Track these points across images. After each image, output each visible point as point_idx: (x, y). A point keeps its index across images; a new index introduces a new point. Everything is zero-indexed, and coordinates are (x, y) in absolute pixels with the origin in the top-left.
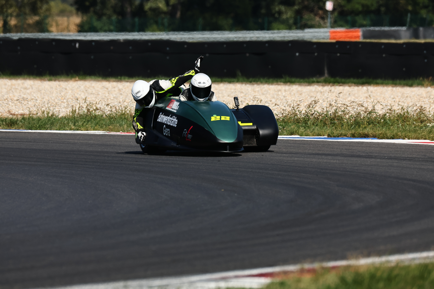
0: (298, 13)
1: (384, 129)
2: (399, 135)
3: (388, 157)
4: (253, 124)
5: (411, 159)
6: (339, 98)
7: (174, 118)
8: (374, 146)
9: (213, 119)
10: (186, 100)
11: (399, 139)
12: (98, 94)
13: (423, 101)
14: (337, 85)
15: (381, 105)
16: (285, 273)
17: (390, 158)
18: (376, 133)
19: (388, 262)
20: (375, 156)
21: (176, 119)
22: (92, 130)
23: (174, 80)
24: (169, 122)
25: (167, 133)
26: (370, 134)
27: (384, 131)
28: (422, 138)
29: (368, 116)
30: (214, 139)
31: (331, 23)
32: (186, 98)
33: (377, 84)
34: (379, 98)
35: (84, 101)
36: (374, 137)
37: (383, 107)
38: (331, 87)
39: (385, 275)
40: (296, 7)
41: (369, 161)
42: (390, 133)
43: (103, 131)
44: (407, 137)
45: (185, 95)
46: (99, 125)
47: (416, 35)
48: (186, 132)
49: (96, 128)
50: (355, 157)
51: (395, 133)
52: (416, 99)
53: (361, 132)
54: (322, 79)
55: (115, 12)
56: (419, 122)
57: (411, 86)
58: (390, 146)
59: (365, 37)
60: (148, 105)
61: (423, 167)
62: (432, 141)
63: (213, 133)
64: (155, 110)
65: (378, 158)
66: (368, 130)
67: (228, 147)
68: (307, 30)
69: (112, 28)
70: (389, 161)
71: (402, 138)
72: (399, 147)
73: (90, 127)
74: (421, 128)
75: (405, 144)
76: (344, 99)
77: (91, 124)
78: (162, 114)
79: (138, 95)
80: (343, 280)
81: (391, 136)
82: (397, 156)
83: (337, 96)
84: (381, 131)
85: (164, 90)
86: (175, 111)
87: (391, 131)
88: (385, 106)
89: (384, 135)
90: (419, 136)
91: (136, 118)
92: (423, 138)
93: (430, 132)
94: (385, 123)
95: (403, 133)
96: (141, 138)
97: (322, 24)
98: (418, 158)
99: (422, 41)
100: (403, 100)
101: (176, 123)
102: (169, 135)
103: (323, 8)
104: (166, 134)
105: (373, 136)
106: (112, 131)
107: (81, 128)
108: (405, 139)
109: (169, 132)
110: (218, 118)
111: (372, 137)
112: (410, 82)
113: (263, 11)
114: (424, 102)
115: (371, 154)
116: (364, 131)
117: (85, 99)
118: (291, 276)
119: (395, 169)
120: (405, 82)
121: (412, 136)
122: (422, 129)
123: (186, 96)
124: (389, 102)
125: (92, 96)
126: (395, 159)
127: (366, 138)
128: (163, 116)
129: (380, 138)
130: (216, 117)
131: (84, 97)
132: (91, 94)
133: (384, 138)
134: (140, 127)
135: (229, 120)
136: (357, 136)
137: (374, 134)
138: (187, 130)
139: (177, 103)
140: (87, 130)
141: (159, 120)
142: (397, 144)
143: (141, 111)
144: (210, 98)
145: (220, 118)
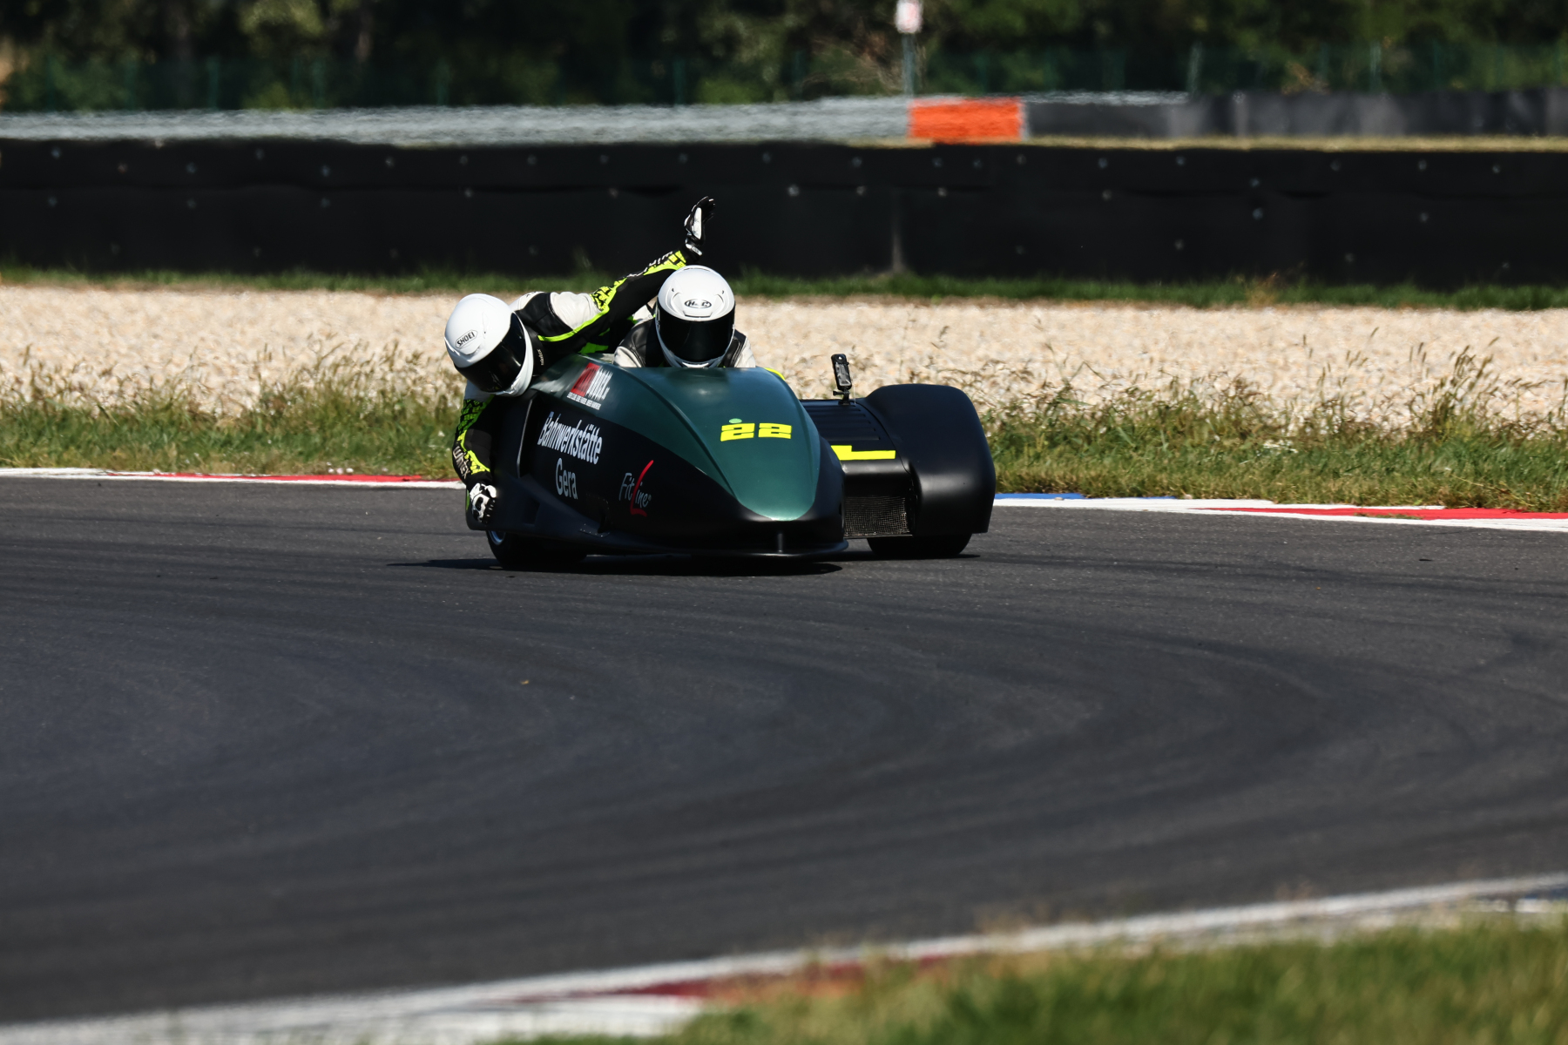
0: (797, 40)
1: (1107, 461)
2: (1161, 480)
3: (1122, 563)
4: (897, 455)
5: (1205, 568)
6: (943, 350)
7: (591, 432)
8: (1069, 521)
9: (728, 433)
10: (640, 366)
11: (1163, 496)
12: (75, 337)
13: (1249, 361)
14: (938, 304)
15: (1097, 374)
16: (753, 981)
17: (1132, 567)
18: (1078, 477)
19: (1122, 940)
20: (1073, 558)
21: (599, 436)
22: (54, 464)
23: (607, 293)
24: (575, 446)
25: (567, 487)
26: (1057, 480)
27: (1107, 470)
28: (1245, 492)
29: (1050, 412)
30: (729, 508)
31: (915, 77)
32: (638, 358)
33: (1081, 298)
34: (1088, 350)
35: (21, 361)
36: (1072, 489)
37: (1103, 383)
38: (916, 310)
39: (1114, 989)
40: (790, 21)
41: (1052, 577)
42: (1128, 476)
43: (91, 467)
44: (1192, 491)
45: (634, 348)
46: (78, 447)
47: (1221, 122)
48: (630, 483)
49: (66, 457)
50: (1005, 561)
51: (1145, 476)
52: (1220, 350)
53: (1024, 471)
54: (883, 278)
55: (132, 36)
56: (1234, 436)
57: (1202, 305)
58: (1131, 523)
59: (1038, 125)
60: (508, 385)
61: (1247, 598)
62: (1279, 502)
63: (724, 486)
64: (531, 402)
65: (1083, 566)
66: (1050, 467)
67: (780, 536)
68: (829, 104)
69: (122, 94)
70: (1128, 574)
71: (1172, 494)
72: (1161, 527)
73: (46, 455)
74: (1240, 460)
75: (1182, 514)
76: (962, 352)
77: (49, 445)
78: (554, 420)
79: (468, 348)
80: (960, 1005)
81: (1134, 485)
82: (1155, 559)
83: (936, 340)
84: (1095, 469)
85: (567, 329)
86: (597, 406)
87: (1132, 469)
88: (1109, 379)
89: (1106, 483)
90: (1234, 485)
91: (464, 434)
92: (1248, 495)
93: (1274, 472)
94: (1113, 437)
95: (1177, 477)
96: (479, 509)
97: (882, 80)
98: (1230, 566)
99: (1244, 143)
100: (1174, 357)
101: (598, 451)
102: (575, 496)
103: (886, 24)
104: (563, 493)
105: (1066, 486)
106: (124, 468)
107: (12, 458)
108: (1183, 499)
109: (574, 485)
110: (747, 430)
111: (1064, 490)
112: (1200, 292)
113: (669, 35)
114: (1251, 363)
115: (1062, 554)
116: (1034, 470)
117: (24, 351)
118: (776, 990)
119: (1147, 604)
120: (1181, 292)
121: (1208, 486)
122: (1242, 464)
123: (637, 349)
124: (1128, 363)
125: (51, 340)
126: (1147, 569)
127: (1042, 492)
128: (556, 424)
129: (1093, 493)
130: (740, 428)
131: (22, 346)
132: (48, 333)
133: (1106, 492)
134: (478, 467)
135: (789, 437)
136: (1009, 485)
137: (1072, 479)
138: (633, 477)
139: (604, 374)
140: (35, 466)
141: (543, 442)
142: (1153, 513)
143: (484, 407)
144: (729, 356)
145: (753, 430)
